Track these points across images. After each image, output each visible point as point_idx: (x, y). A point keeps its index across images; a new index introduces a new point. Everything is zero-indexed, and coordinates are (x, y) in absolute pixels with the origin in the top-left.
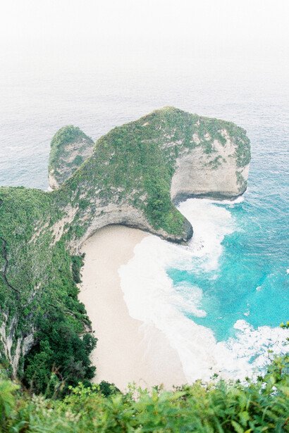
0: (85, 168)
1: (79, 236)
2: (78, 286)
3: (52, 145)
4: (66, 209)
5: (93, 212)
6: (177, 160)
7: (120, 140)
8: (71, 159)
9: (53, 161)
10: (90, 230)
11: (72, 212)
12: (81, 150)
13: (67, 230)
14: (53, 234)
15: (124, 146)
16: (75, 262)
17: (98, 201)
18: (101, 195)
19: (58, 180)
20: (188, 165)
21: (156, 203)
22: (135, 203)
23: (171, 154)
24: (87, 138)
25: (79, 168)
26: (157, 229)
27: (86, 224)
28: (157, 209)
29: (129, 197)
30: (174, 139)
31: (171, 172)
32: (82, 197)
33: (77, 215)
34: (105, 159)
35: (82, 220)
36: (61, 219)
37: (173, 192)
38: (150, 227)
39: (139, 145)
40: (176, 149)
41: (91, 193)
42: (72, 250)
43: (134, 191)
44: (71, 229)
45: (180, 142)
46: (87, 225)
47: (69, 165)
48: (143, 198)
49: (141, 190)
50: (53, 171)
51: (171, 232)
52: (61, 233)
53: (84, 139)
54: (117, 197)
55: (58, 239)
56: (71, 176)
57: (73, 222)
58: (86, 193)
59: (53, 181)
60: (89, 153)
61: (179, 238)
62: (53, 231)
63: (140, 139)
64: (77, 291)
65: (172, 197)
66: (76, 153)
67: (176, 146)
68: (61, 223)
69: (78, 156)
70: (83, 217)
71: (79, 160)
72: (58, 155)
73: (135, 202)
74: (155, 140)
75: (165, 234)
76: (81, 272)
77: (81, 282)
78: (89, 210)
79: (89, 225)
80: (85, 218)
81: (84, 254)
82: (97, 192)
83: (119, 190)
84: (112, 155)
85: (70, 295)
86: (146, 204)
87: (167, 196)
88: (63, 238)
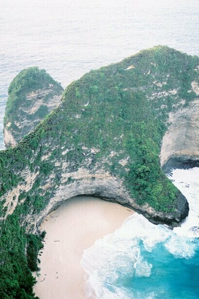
0: (50, 122)
1: (38, 209)
2: (34, 274)
3: (10, 92)
4: (23, 173)
5: (58, 178)
6: (170, 115)
7: (96, 87)
8: (33, 110)
9: (11, 112)
10: (53, 201)
11: (30, 178)
12: (47, 98)
13: (22, 201)
14: (5, 205)
15: (101, 95)
16: (31, 243)
17: (65, 165)
18: (69, 157)
19: (15, 136)
20: (185, 122)
21: (140, 170)
22: (113, 169)
23: (162, 107)
24: (55, 83)
25: (42, 121)
26: (140, 204)
27: (47, 194)
28: (141, 177)
29: (105, 160)
30: (166, 88)
31: (162, 130)
32: (44, 158)
33: (37, 182)
34: (76, 111)
35: (44, 188)
36: (16, 186)
37: (164, 156)
38: (131, 201)
39: (121, 95)
40: (169, 100)
41: (56, 154)
42: (28, 227)
43: (112, 154)
44: (28, 199)
45: (175, 92)
46: (50, 194)
47: (30, 117)
48: (123, 162)
49: (121, 152)
50: (9, 125)
51: (158, 209)
52: (15, 204)
53: (51, 85)
54: (90, 160)
55: (10, 212)
56: (31, 131)
57: (31, 191)
58: (50, 154)
59: (9, 137)
60: (56, 102)
61: (169, 217)
62: (4, 201)
63: (122, 87)
64: (32, 282)
65: (162, 163)
66: (40, 103)
67: (168, 97)
68: (16, 192)
69: (42, 106)
70: (44, 184)
71: (43, 111)
72: (17, 104)
73: (113, 167)
74: (141, 88)
75: (151, 210)
76: (39, 257)
77: (38, 269)
78: (52, 176)
79: (53, 195)
80: (48, 185)
81: (44, 233)
82: (64, 153)
83: (93, 151)
84: (85, 105)
85: (22, 286)
86: (127, 170)
87: (156, 160)
88: (17, 210)
